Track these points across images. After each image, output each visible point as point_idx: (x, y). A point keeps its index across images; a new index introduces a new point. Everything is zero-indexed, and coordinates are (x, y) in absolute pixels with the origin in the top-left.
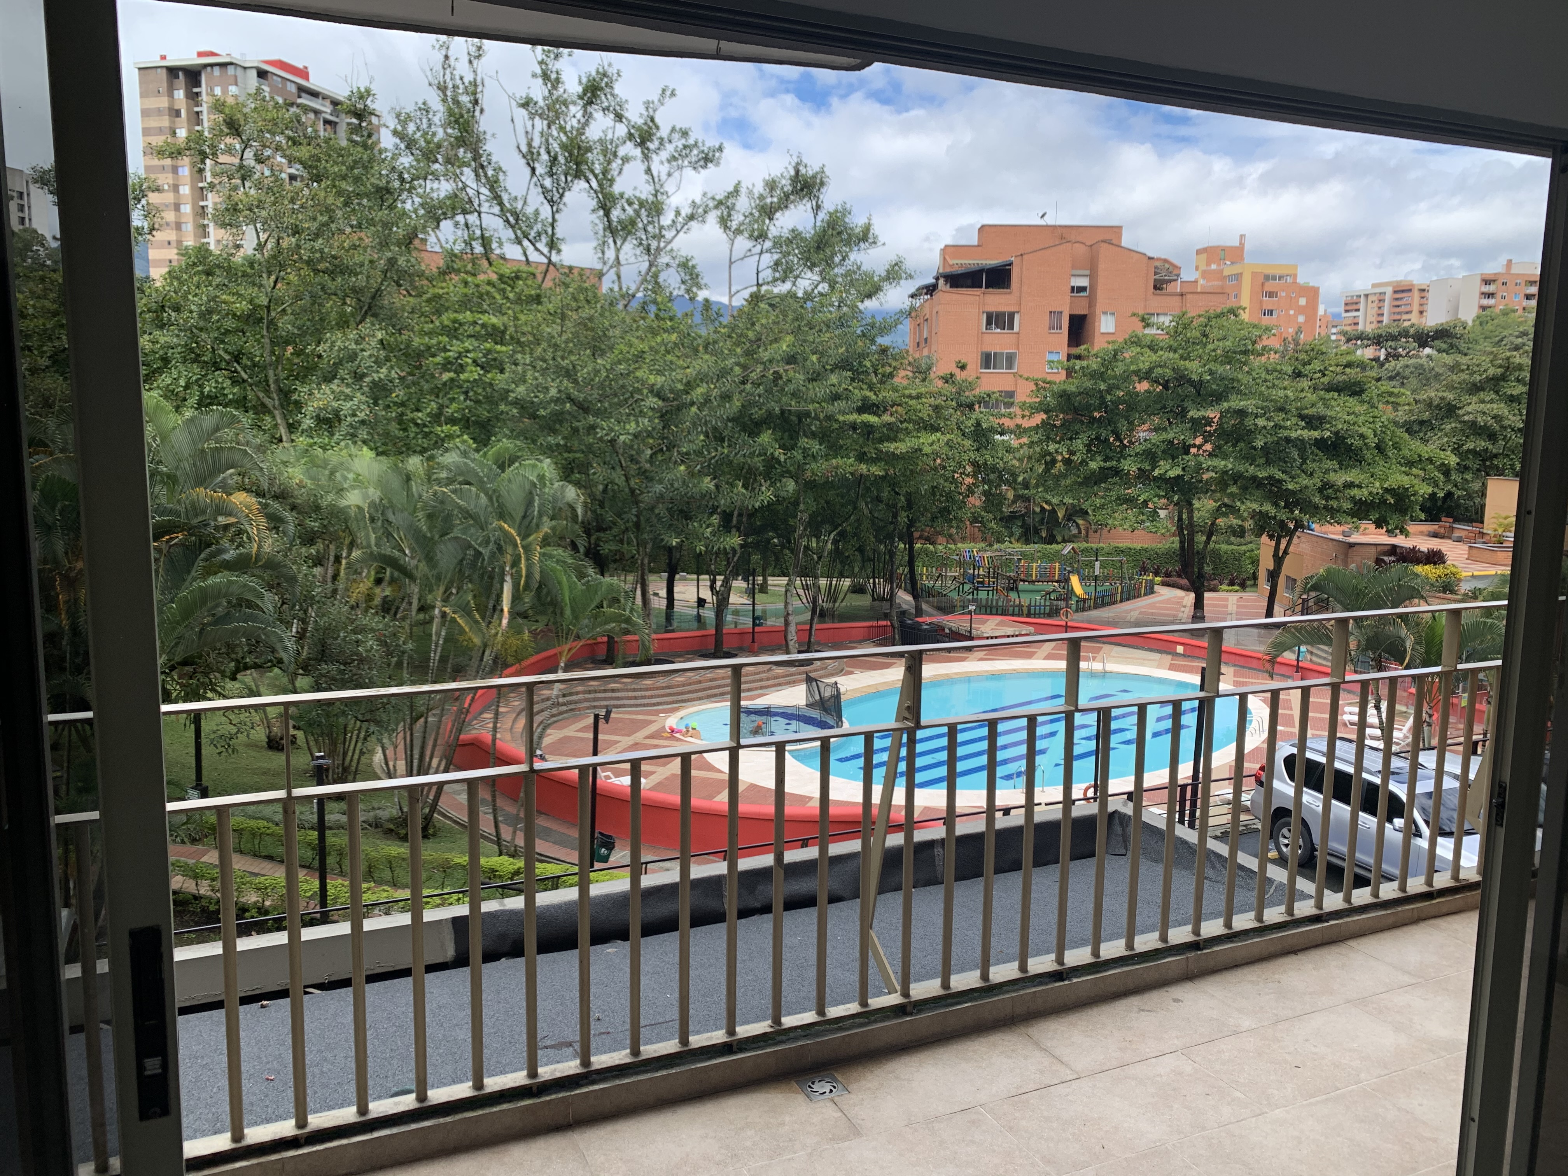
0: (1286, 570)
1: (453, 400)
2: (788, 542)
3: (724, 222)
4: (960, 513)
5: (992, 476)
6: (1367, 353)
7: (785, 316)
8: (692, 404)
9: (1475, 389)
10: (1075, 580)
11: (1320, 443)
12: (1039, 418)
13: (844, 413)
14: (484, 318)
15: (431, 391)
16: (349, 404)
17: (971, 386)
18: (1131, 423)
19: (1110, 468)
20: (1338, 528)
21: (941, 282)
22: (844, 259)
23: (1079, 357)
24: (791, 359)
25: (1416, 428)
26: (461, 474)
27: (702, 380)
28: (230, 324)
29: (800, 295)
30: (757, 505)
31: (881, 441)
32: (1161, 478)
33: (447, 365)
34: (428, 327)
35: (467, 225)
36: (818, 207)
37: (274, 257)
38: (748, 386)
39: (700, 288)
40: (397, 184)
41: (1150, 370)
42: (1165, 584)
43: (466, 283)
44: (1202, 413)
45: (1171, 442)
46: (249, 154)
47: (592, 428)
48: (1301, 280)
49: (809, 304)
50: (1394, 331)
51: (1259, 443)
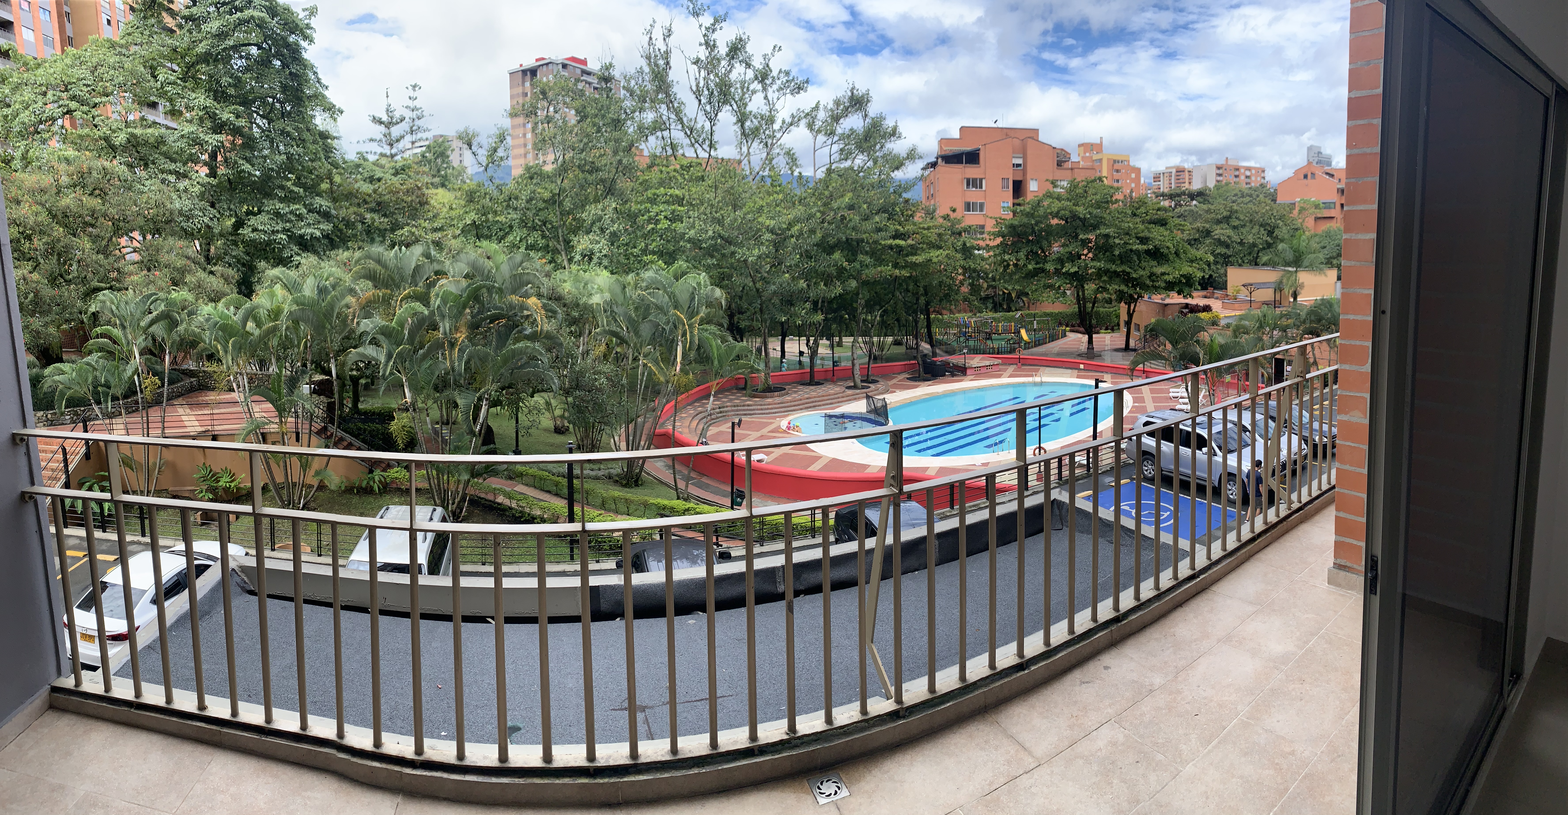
0: (1134, 320)
1: (653, 240)
2: (854, 317)
3: (810, 126)
4: (956, 297)
5: (974, 275)
6: (1166, 203)
7: (847, 181)
8: (792, 236)
9: (1219, 222)
10: (1023, 332)
11: (1148, 252)
12: (999, 240)
13: (885, 239)
14: (671, 191)
15: (642, 236)
16: (598, 246)
17: (959, 222)
18: (1050, 243)
19: (1039, 268)
20: (1159, 296)
21: (940, 160)
22: (882, 147)
23: (1019, 205)
24: (851, 207)
25: (1193, 242)
26: (654, 283)
27: (798, 222)
28: (541, 205)
29: (856, 168)
30: (833, 296)
31: (907, 255)
32: (1067, 274)
33: (649, 221)
34: (640, 199)
35: (663, 138)
36: (866, 115)
37: (562, 165)
38: (826, 224)
39: (797, 167)
40: (623, 116)
41: (1058, 212)
42: (1071, 331)
43: (661, 172)
44: (1086, 236)
45: (1071, 253)
46: (551, 109)
47: (733, 253)
48: (1131, 164)
49: (861, 174)
50: (1178, 191)
51: (1117, 253)
